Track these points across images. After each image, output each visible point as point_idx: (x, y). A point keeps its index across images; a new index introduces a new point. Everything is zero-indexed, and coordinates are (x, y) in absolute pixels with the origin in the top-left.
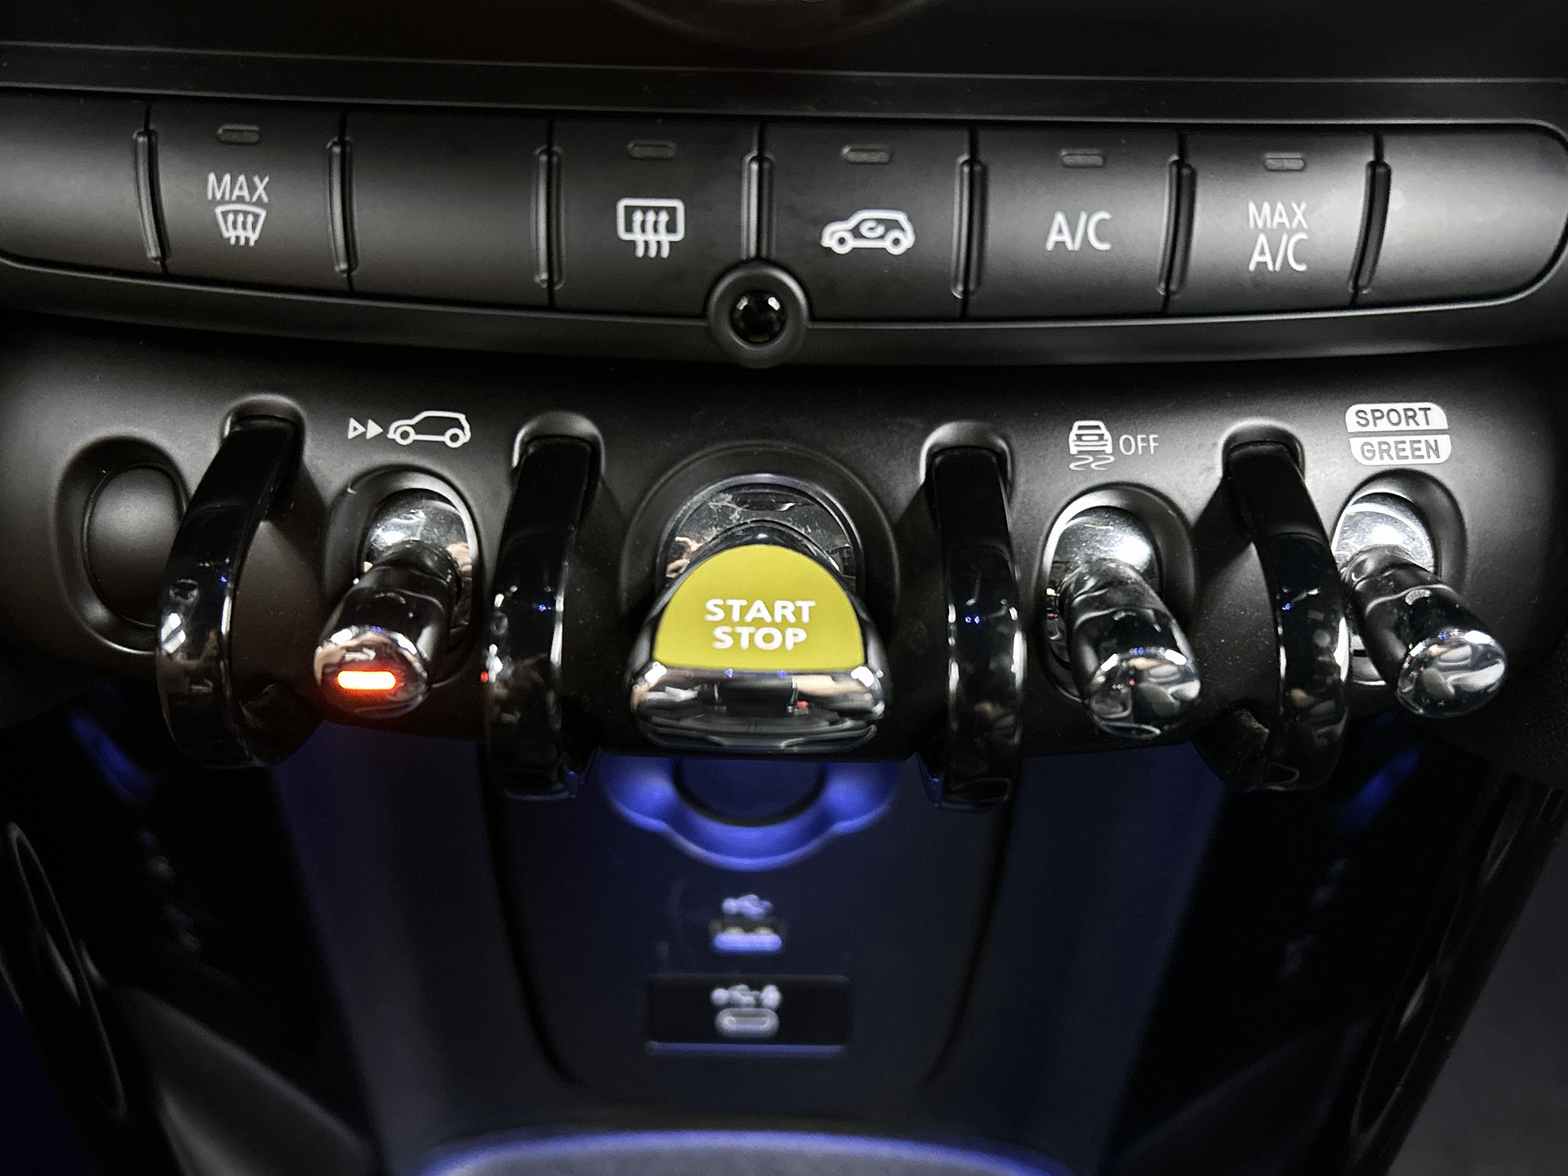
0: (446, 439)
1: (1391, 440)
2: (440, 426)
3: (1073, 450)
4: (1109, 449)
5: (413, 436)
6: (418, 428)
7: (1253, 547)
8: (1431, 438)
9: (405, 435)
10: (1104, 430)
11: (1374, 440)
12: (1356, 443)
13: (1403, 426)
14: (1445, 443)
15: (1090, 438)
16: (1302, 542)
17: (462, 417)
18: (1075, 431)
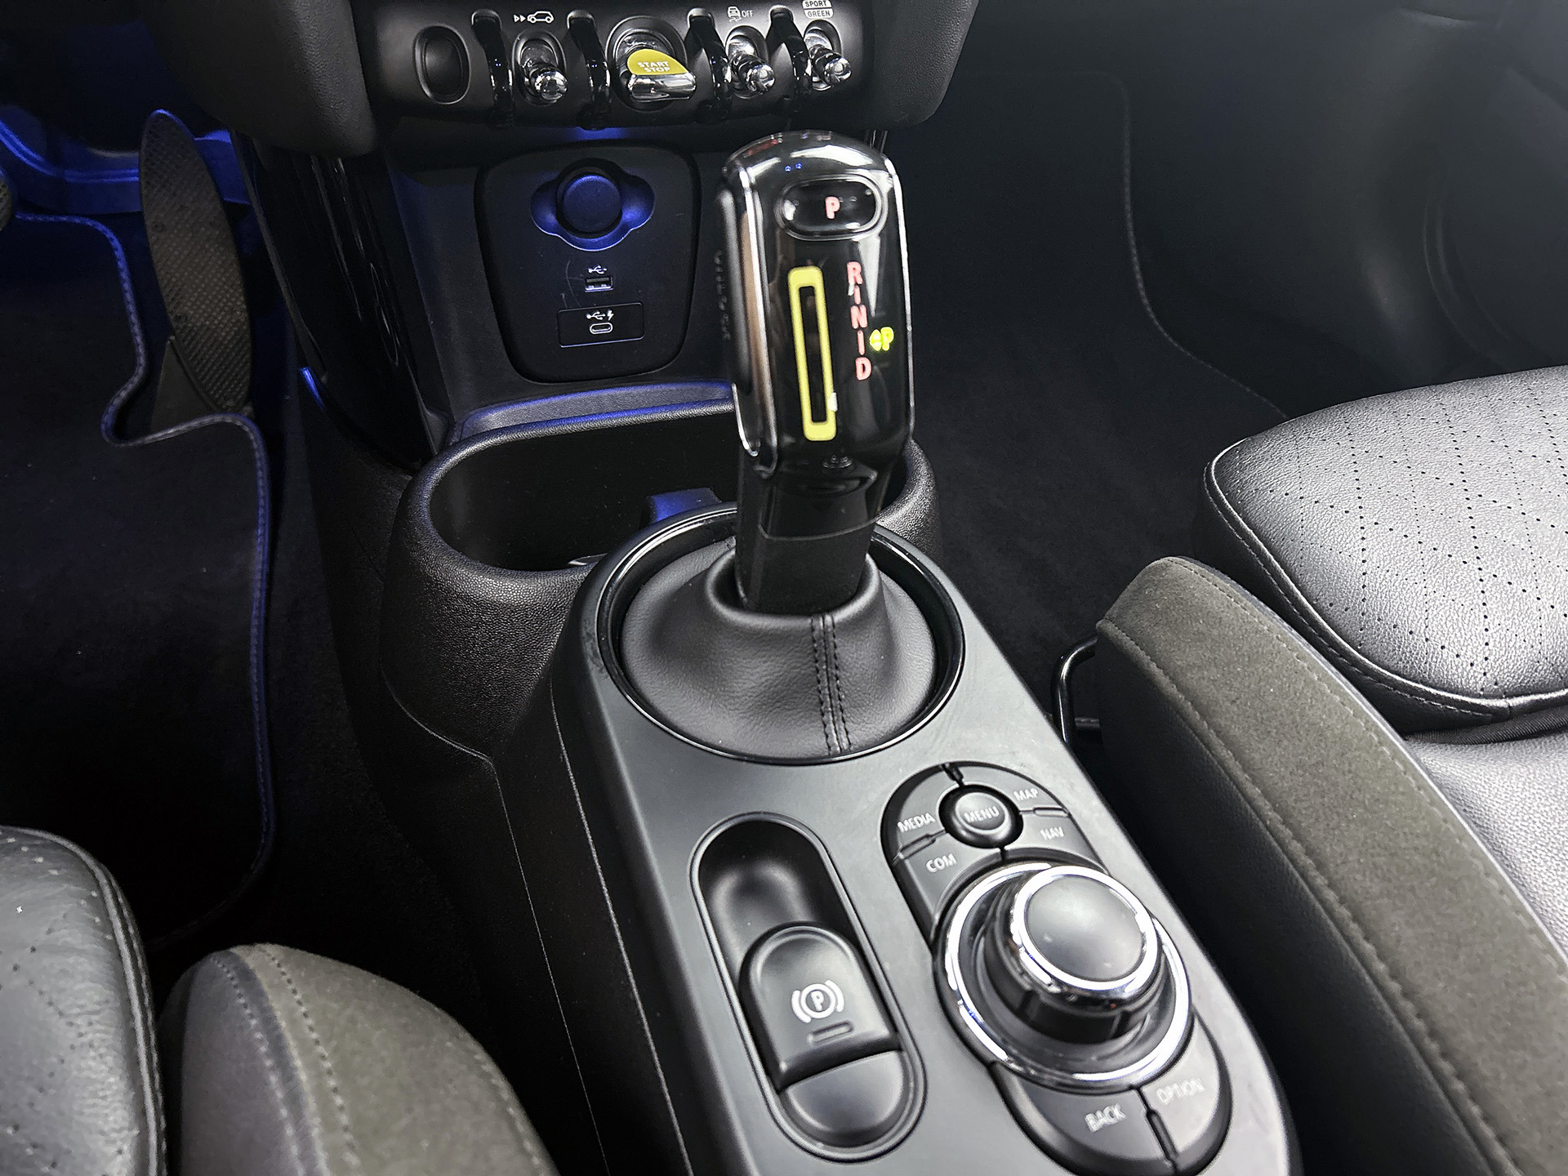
0: (546, 20)
1: (816, 11)
2: (544, 16)
3: (730, 16)
4: (739, 15)
5: (536, 20)
6: (536, 17)
7: (784, 45)
8: (827, 10)
9: (533, 20)
10: (737, 9)
11: (812, 11)
12: (806, 12)
13: (819, 7)
14: (831, 10)
15: (734, 11)
16: (797, 40)
17: (549, 13)
18: (729, 10)
